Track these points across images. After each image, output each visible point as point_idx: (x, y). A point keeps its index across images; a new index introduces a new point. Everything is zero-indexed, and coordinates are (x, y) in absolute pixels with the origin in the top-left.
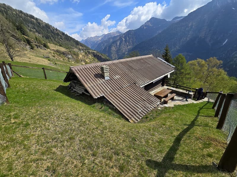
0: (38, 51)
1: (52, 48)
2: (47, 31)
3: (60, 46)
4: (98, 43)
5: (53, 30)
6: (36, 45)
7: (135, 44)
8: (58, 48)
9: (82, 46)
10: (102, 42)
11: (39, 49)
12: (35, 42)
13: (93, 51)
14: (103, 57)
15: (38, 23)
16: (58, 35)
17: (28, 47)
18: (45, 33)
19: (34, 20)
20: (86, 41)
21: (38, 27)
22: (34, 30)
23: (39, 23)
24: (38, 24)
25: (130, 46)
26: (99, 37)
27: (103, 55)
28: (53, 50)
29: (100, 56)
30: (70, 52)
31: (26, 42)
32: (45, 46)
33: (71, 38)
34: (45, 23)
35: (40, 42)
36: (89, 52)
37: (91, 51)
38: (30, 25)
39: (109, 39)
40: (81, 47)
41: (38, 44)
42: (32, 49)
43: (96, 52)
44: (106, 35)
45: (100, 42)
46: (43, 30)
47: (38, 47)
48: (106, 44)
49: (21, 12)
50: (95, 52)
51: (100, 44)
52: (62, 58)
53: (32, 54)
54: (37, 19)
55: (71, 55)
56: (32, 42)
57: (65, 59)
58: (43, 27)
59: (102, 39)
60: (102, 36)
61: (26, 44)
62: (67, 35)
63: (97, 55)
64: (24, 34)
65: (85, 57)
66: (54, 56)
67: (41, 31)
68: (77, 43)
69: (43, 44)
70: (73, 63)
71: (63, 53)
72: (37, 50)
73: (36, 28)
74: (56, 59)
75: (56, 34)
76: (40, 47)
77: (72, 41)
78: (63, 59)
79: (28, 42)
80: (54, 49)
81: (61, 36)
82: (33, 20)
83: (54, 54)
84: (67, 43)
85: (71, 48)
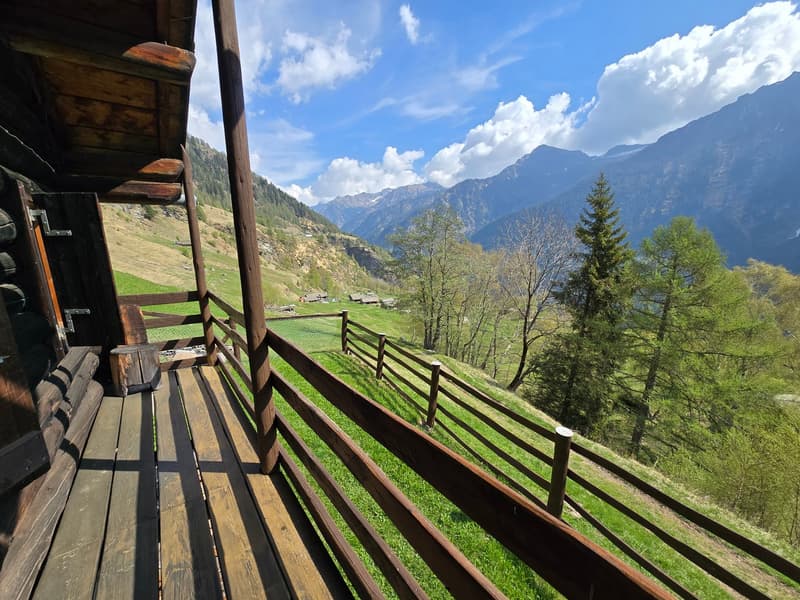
0: (165, 227)
1: (215, 221)
4: (368, 213)
6: (164, 208)
7: (485, 222)
9: (314, 220)
10: (379, 212)
11: (173, 218)
13: (347, 237)
14: (374, 255)
15: (195, 150)
18: (208, 177)
20: (331, 206)
23: (198, 152)
24: (194, 154)
25: (467, 226)
26: (372, 196)
27: (377, 248)
28: (215, 224)
29: (368, 252)
30: (270, 233)
33: (285, 196)
34: (214, 150)
36: (333, 238)
37: (338, 236)
39: (401, 203)
40: (310, 223)
42: (149, 218)
43: (355, 239)
44: (394, 190)
45: (373, 210)
46: (205, 170)
47: (168, 215)
48: (389, 218)
50: (351, 238)
51: (372, 216)
53: (141, 232)
55: (271, 244)
58: (207, 161)
59: (380, 201)
60: (381, 194)
62: (272, 187)
63: (357, 248)
65: (314, 252)
66: (213, 244)
68: (300, 210)
70: (273, 267)
72: (164, 221)
74: (218, 252)
77: (284, 205)
80: (221, 222)
83: (214, 236)
84: (270, 209)
85: (280, 225)
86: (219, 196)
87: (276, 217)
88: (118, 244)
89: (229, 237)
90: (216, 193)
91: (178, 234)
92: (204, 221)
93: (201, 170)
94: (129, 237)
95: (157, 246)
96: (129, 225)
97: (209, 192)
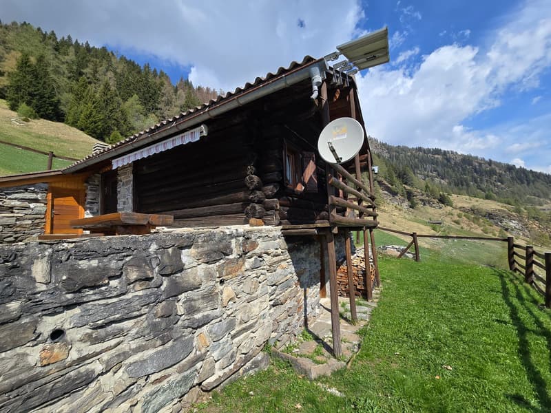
0: (421, 212)
1: (460, 205)
2: (464, 170)
3: (487, 198)
5: (480, 164)
6: (422, 200)
8: (476, 204)
11: (427, 206)
12: (422, 195)
15: (447, 159)
16: (492, 173)
17: (406, 203)
18: (456, 175)
19: (439, 156)
21: (444, 166)
22: (435, 174)
23: (448, 160)
24: (446, 162)
28: (460, 208)
30: (518, 211)
31: (406, 196)
32: (443, 200)
34: (462, 155)
35: (432, 194)
38: (429, 167)
41: (427, 198)
42: (413, 208)
46: (454, 170)
47: (424, 204)
49: (420, 149)
52: (482, 228)
53: (407, 216)
54: (445, 153)
55: (521, 221)
56: (416, 196)
57: (489, 231)
58: (455, 164)
61: (404, 200)
62: (521, 170)
64: (406, 184)
66: (457, 222)
67: (448, 171)
69: (439, 197)
71: (490, 214)
72: (422, 209)
73: (439, 169)
74: (462, 228)
75: (486, 172)
76: (429, 203)
78: (482, 230)
79: (409, 195)
80: (465, 205)
81: (500, 175)
82: (436, 156)
83: (459, 216)
84: (520, 190)
85: (533, 203)
86: (465, 187)
87: (528, 196)
88: (394, 223)
89: (473, 216)
90: (462, 185)
91: (431, 216)
92: (451, 206)
93: (450, 171)
94: (400, 219)
95: (416, 224)
96: (401, 212)
97: (457, 185)
